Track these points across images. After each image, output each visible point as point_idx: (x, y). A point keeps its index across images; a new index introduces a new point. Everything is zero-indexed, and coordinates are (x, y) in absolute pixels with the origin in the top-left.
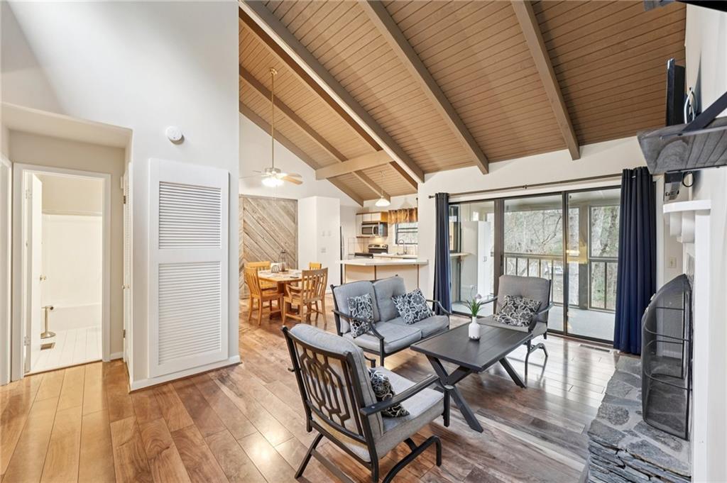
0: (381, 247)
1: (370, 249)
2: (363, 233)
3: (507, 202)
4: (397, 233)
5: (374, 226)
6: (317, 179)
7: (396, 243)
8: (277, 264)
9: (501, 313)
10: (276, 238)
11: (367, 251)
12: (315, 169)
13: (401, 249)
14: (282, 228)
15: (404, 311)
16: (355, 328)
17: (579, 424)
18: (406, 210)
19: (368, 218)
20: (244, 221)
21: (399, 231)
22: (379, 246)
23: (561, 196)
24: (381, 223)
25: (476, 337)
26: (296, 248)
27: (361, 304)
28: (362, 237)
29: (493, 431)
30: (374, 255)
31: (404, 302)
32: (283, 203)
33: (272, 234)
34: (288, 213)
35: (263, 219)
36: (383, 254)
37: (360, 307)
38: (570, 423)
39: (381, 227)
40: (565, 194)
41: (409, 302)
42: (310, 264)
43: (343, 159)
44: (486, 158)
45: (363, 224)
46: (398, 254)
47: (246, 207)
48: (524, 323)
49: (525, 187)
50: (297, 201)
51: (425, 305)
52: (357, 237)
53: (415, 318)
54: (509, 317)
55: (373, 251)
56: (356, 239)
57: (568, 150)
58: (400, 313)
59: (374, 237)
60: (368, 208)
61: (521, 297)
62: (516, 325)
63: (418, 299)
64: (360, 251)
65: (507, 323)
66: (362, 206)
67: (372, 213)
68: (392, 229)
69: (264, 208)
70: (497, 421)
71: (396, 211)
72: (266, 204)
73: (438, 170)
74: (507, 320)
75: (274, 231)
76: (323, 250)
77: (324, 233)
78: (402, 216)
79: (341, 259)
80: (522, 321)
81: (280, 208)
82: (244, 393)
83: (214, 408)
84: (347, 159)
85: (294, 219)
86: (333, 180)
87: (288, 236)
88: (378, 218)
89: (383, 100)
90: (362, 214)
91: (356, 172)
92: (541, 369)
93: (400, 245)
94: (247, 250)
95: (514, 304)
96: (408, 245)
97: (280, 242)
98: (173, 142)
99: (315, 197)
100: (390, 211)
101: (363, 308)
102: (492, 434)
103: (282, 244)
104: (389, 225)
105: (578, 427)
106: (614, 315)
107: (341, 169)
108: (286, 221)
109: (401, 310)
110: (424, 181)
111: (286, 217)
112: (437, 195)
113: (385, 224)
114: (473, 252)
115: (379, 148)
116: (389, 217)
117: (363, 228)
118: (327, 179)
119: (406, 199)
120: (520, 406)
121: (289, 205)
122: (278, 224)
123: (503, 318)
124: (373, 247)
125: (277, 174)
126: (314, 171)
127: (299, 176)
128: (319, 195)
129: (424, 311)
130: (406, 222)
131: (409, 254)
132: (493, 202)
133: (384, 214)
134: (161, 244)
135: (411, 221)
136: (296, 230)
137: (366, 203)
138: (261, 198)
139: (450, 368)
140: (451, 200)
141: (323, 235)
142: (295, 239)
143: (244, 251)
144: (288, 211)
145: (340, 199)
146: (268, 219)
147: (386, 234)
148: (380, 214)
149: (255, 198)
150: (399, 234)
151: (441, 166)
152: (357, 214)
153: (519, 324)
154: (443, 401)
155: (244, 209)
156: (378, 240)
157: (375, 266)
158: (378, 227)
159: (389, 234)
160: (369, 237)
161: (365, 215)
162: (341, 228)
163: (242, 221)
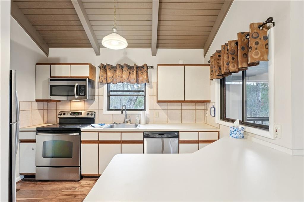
0: (84, 115)
1: (61, 119)
2: (51, 94)
4: (108, 96)
5: (77, 84)
7: (108, 109)
19: (62, 71)
21: (111, 93)
22: (81, 114)
24: (88, 80)
30: (83, 129)
39: (89, 86)
45: (51, 80)
52: (37, 101)
55: (68, 121)
56: (36, 104)
66: (47, 54)
67: (70, 64)
68: (101, 91)
78: (123, 74)
88: (86, 72)
90: (51, 64)
93: (115, 112)
96: (128, 112)
104: (97, 85)
117: (51, 86)
124: (68, 116)
130: (129, 82)
148: (89, 68)
152: (37, 64)
156: (78, 106)
158: (85, 87)
159: (96, 97)
160: (59, 101)
161: (56, 66)
162: (11, 71)
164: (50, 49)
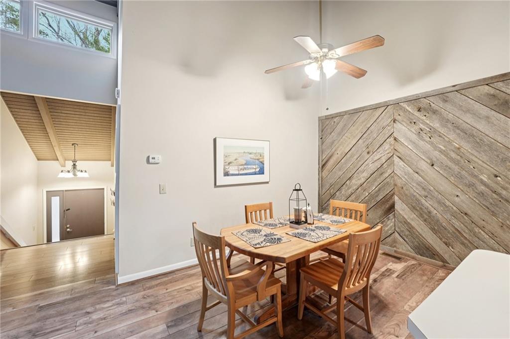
20: (395, 139)
33: (453, 155)
35: (433, 131)
47: (398, 118)
69: (435, 112)
72: (437, 104)
97: (476, 172)
103: (484, 178)
138: (426, 96)
146: (442, 131)
149: (414, 100)
163: (392, 139)
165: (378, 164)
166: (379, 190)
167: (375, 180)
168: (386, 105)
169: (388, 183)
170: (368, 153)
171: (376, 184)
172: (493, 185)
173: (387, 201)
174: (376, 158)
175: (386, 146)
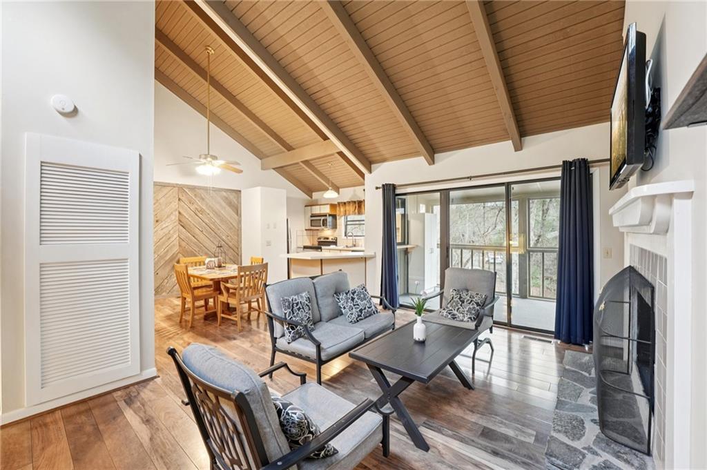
0: (330, 240)
1: (319, 242)
2: (311, 226)
3: (452, 194)
4: (346, 225)
5: (323, 218)
6: (262, 169)
7: (346, 235)
8: (213, 259)
9: (447, 308)
10: (216, 230)
11: (316, 244)
12: (261, 159)
13: (350, 241)
14: (223, 220)
15: (347, 309)
16: (290, 332)
17: (530, 431)
18: (355, 202)
19: (317, 210)
20: (180, 213)
21: (348, 223)
22: (328, 238)
23: (504, 187)
24: (330, 215)
25: (421, 339)
26: (239, 242)
27: (297, 304)
28: (311, 230)
29: (440, 448)
30: (323, 247)
31: (347, 299)
32: (224, 194)
33: (212, 226)
34: (230, 204)
35: (202, 211)
36: (332, 247)
37: (295, 308)
38: (520, 430)
39: (329, 219)
40: (508, 185)
41: (353, 299)
42: (252, 258)
43: (289, 148)
44: (432, 149)
45: (311, 217)
46: (347, 246)
47: (181, 198)
48: (470, 318)
49: (470, 178)
50: (240, 191)
51: (369, 301)
52: (306, 230)
53: (359, 316)
54: (455, 312)
55: (323, 243)
56: (305, 232)
57: (511, 141)
58: (343, 311)
59: (323, 230)
60: (317, 200)
61: (467, 291)
62: (462, 321)
63: (362, 296)
64: (308, 244)
65: (454, 318)
66: (311, 198)
67: (320, 205)
68: (341, 221)
69: (203, 199)
70: (444, 435)
71: (345, 203)
72: (204, 195)
73: (384, 160)
74: (454, 315)
75: (214, 224)
76: (269, 244)
77: (268, 225)
78: (350, 208)
79: (288, 252)
80: (469, 316)
81: (222, 199)
82: (153, 418)
83: (107, 443)
84: (294, 149)
85: (237, 210)
86: (280, 169)
87: (231, 229)
88: (326, 210)
89: (326, 84)
90: (311, 206)
91: (302, 162)
92: (488, 364)
93: (349, 238)
94: (183, 244)
95: (460, 297)
96: (356, 238)
97: (221, 235)
98: (61, 114)
99: (259, 188)
100: (339, 203)
101: (299, 309)
102: (439, 452)
103: (224, 237)
104: (338, 217)
105: (530, 435)
106: (555, 304)
107: (287, 159)
108: (228, 213)
109: (344, 308)
110: (370, 172)
111: (228, 208)
112: (383, 185)
113: (334, 217)
114: (420, 244)
115: (325, 138)
116: (338, 208)
117: (311, 220)
118: (274, 169)
119: (355, 191)
120: (468, 412)
121: (232, 197)
122: (219, 216)
123: (450, 313)
124: (322, 240)
125: (213, 162)
126: (260, 161)
127: (238, 164)
128: (262, 186)
129: (369, 308)
130: (355, 214)
131: (358, 246)
132: (438, 194)
133: (333, 206)
134: (43, 239)
135: (360, 213)
136: (240, 222)
137: (316, 195)
138: (200, 188)
139: (392, 379)
140: (398, 191)
141: (268, 228)
142: (238, 232)
143: (180, 246)
144: (230, 203)
145: (286, 190)
146: (208, 211)
147: (335, 227)
148: (329, 206)
149: (193, 188)
150: (349, 227)
151: (387, 156)
152: (306, 206)
153: (466, 319)
154: (381, 427)
155: (179, 199)
156: (328, 233)
157: (321, 260)
158: (326, 220)
159: (338, 227)
160: (318, 230)
161: (314, 207)
162: (287, 220)
163: (177, 213)
164: (313, 194)
165: (166, 231)
166: (168, 251)
167: (164, 243)
168: (173, 186)
169: (174, 245)
170: (157, 221)
171: (164, 247)
172: (227, 241)
173: (175, 258)
174: (164, 226)
175: (173, 217)
